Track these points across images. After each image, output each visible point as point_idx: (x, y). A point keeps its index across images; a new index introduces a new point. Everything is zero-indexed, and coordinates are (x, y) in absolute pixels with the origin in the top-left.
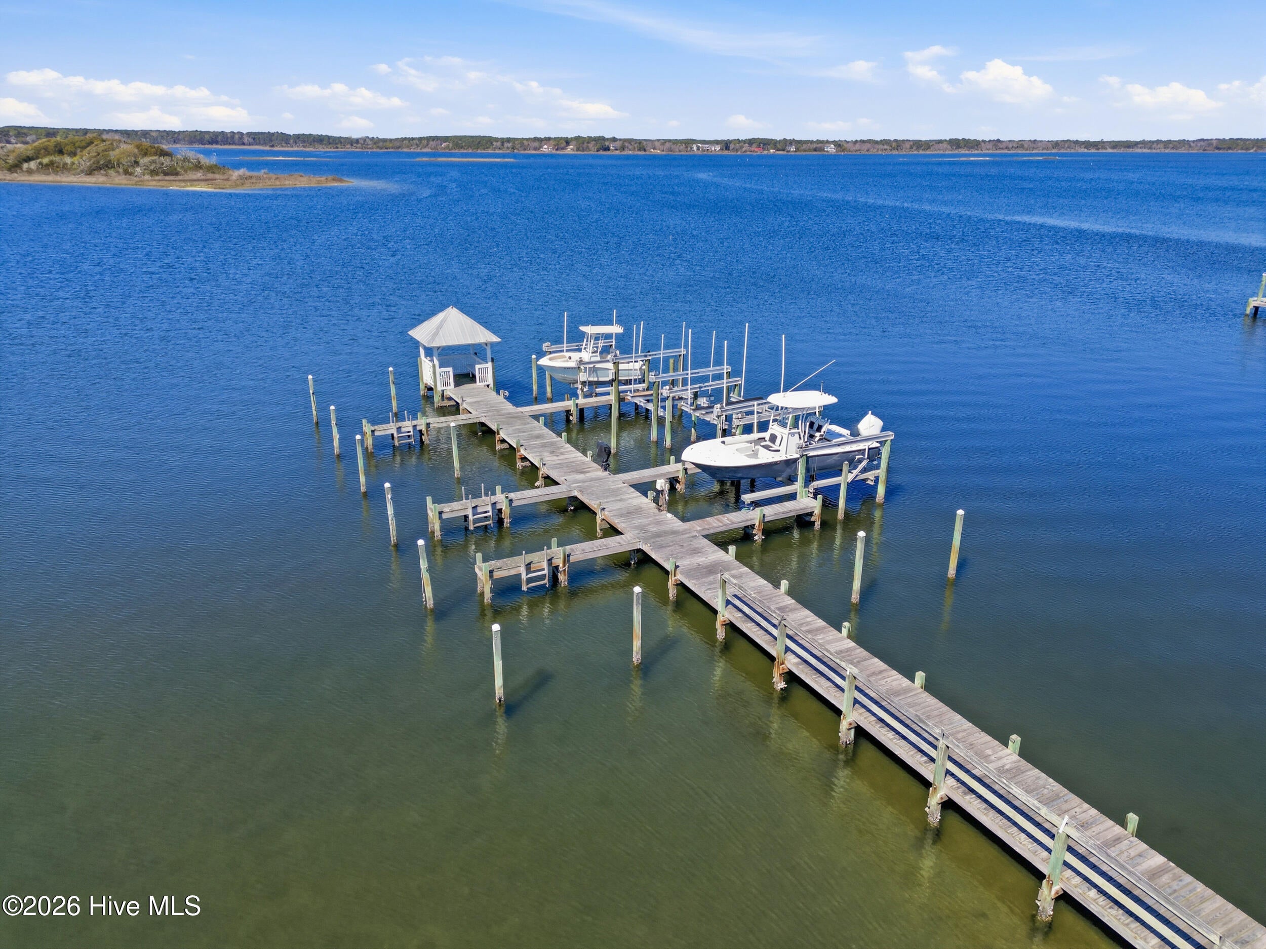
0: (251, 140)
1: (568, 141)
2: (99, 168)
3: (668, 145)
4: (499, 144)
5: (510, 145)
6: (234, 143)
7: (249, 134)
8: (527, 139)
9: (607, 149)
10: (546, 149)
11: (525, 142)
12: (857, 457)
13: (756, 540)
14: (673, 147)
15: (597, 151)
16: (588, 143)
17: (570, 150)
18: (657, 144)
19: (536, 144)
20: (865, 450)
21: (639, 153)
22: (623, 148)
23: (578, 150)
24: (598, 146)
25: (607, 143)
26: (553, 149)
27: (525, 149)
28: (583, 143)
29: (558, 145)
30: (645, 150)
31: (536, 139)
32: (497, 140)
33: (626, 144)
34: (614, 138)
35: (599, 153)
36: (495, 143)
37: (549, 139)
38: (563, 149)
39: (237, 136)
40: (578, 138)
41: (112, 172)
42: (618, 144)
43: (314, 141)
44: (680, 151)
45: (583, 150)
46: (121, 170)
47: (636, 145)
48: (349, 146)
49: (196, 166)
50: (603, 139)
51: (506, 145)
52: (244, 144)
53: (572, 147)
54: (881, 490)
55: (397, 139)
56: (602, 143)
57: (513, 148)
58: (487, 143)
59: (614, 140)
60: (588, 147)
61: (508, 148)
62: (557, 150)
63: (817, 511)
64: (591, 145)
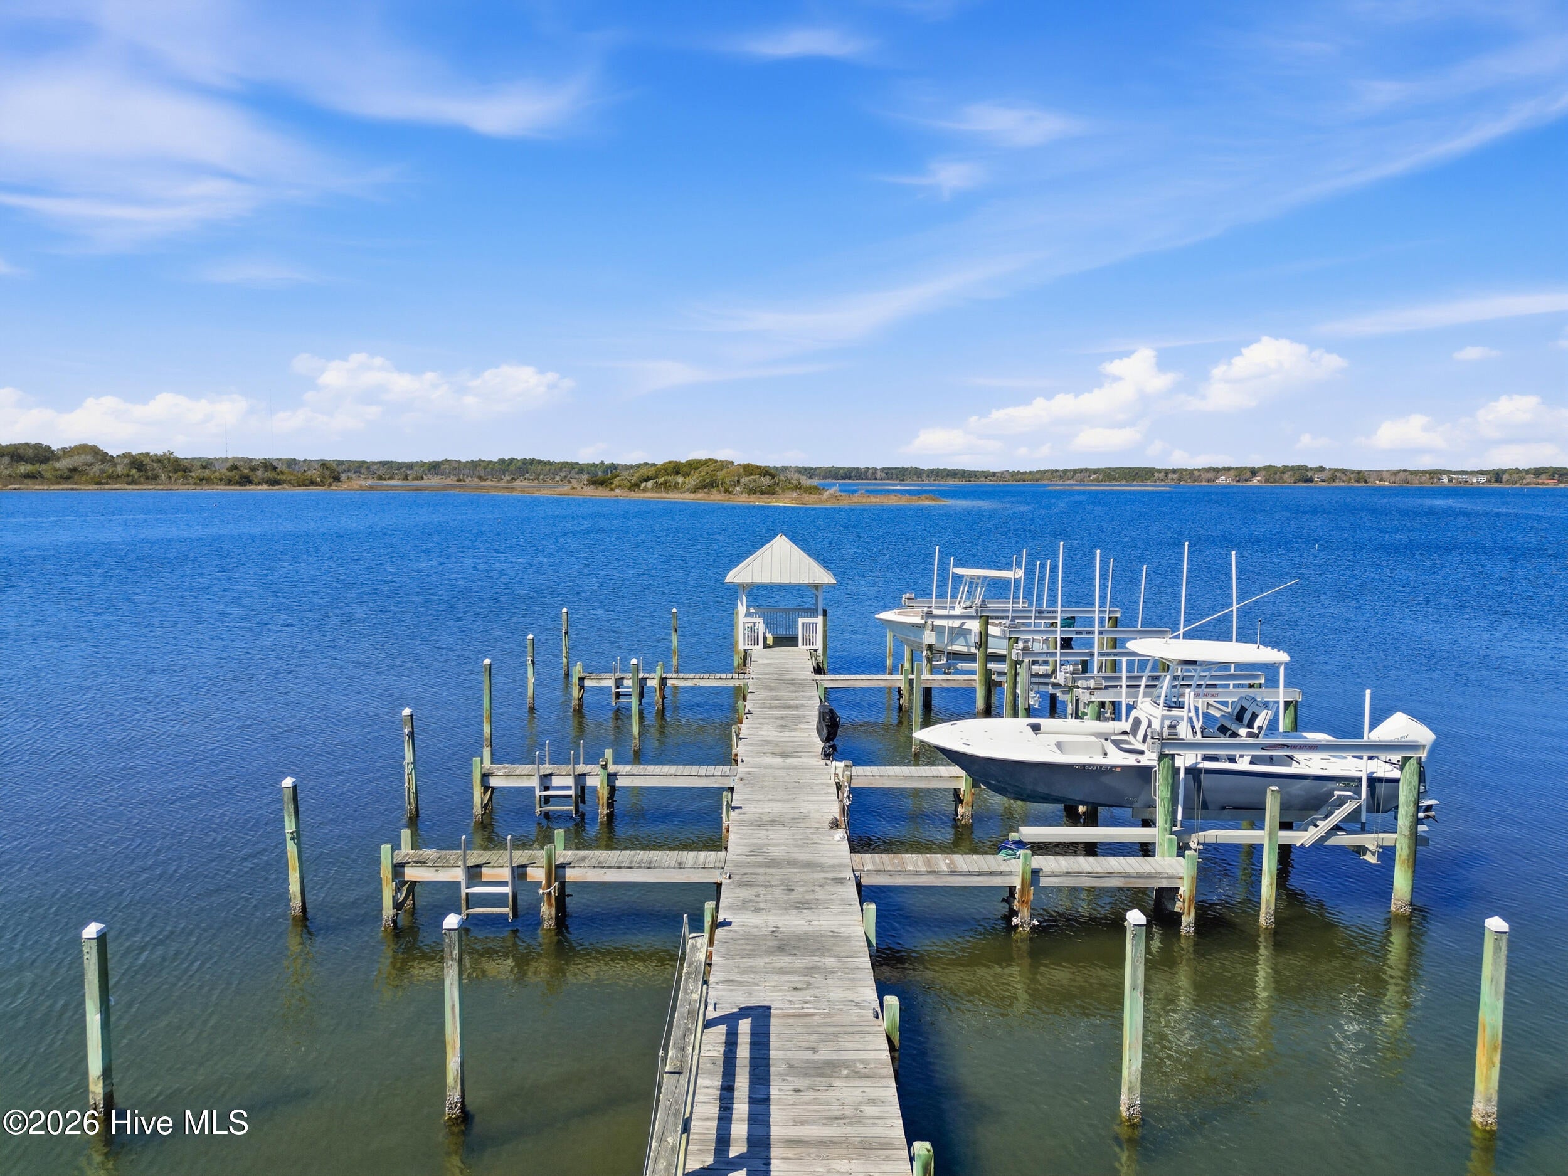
0: (884, 475)
1: (1254, 472)
2: (705, 487)
3: (1402, 475)
4: (1162, 475)
5: (1175, 476)
6: (867, 479)
7: (883, 470)
8: (1198, 470)
9: (1310, 480)
10: (1222, 480)
11: (1196, 473)
12: (1336, 793)
13: (1017, 926)
14: (1409, 477)
15: (1295, 483)
16: (1283, 472)
17: (1256, 481)
18: (1385, 475)
19: (1211, 475)
20: (1360, 779)
21: (1357, 485)
22: (1333, 479)
23: (1267, 481)
24: (1297, 476)
25: (1310, 474)
26: (1233, 480)
27: (1195, 481)
28: (1276, 474)
29: (1239, 475)
30: (1366, 482)
31: (1211, 469)
32: (1159, 471)
33: (1338, 475)
34: (1321, 467)
35: (1297, 484)
36: (1156, 475)
37: (1229, 469)
38: (1246, 480)
39: (870, 471)
40: (1267, 468)
41: (714, 491)
42: (1325, 475)
43: (948, 475)
44: (1420, 483)
45: (1275, 481)
46: (722, 489)
47: (1352, 476)
48: (983, 479)
49: (796, 487)
50: (1306, 468)
51: (1170, 476)
52: (876, 479)
53: (1259, 478)
54: (1402, 882)
55: (1038, 472)
56: (1303, 474)
57: (1179, 480)
58: (1146, 474)
59: (1321, 469)
60: (1281, 478)
61: (1173, 479)
62: (1239, 481)
63: (1185, 889)
64: (1286, 476)
